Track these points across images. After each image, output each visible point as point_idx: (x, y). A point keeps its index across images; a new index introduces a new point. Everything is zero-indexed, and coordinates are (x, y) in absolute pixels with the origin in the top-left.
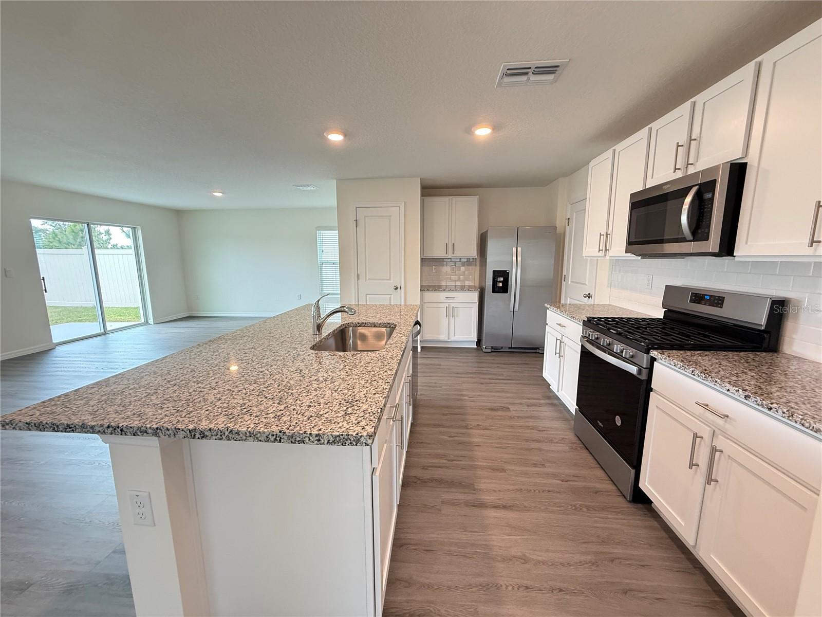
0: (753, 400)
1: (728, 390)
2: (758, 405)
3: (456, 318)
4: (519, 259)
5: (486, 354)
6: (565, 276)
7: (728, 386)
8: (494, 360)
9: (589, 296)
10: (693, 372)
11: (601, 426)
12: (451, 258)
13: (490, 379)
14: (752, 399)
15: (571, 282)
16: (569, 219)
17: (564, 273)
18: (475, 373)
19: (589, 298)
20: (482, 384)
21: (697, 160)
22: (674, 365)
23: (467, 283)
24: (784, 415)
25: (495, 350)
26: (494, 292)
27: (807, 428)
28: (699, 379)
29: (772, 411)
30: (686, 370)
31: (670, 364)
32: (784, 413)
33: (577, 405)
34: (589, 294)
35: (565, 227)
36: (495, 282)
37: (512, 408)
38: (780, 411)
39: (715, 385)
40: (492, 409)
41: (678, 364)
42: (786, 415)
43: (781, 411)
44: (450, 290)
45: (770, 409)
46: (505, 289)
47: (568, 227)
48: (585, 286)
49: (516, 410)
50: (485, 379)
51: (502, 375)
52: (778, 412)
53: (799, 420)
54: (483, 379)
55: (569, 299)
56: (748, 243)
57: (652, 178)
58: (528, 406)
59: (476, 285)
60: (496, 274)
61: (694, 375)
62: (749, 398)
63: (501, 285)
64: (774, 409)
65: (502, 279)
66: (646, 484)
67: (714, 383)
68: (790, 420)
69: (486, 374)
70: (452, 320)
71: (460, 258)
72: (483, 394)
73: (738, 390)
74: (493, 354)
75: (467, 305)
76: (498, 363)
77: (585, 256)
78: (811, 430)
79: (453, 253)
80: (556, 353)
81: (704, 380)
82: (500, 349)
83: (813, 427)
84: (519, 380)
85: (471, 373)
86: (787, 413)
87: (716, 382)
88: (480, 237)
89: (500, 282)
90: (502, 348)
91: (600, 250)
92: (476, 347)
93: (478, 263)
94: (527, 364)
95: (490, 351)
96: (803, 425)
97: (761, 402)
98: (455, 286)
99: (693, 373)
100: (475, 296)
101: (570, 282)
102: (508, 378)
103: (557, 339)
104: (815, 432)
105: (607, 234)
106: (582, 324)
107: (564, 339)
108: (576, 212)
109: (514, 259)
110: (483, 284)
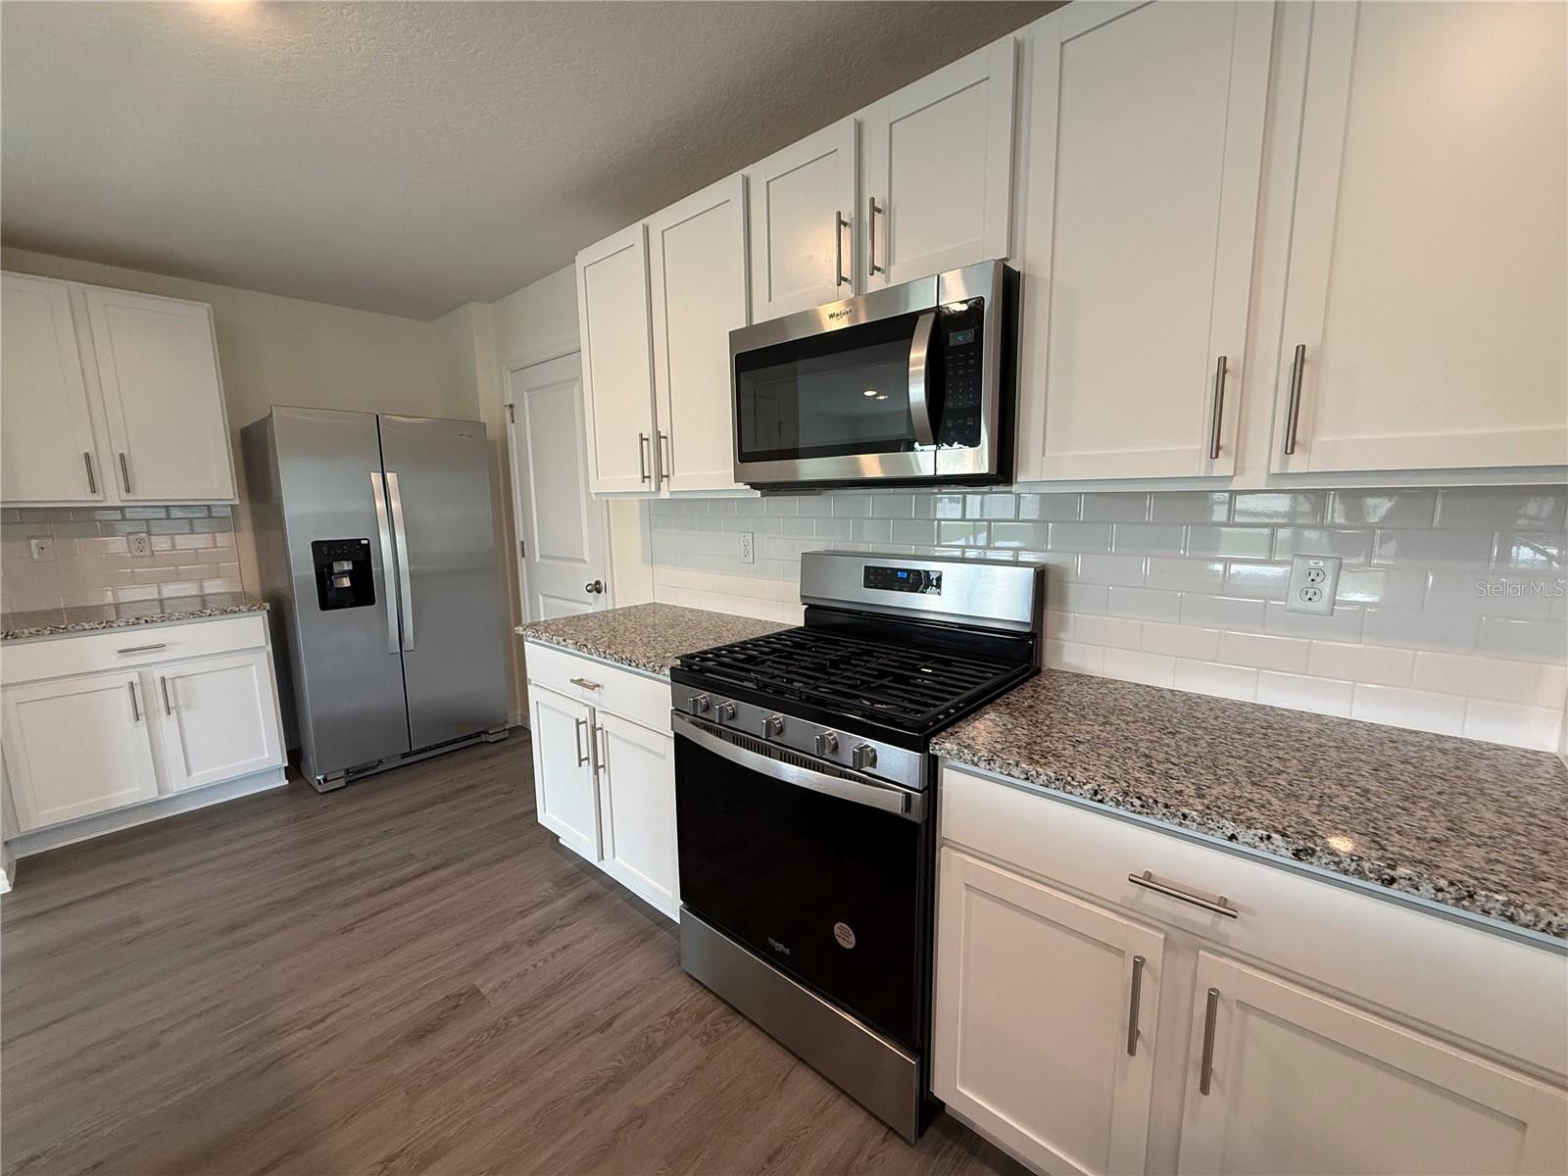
0: (1324, 861)
1: (1232, 837)
2: (1346, 872)
3: (184, 715)
4: (396, 505)
5: (330, 799)
6: (522, 543)
7: (1230, 828)
8: (362, 810)
9: (597, 588)
10: (1096, 793)
11: (782, 953)
12: (122, 509)
13: (369, 895)
14: (1320, 858)
15: (541, 557)
16: (511, 406)
17: (520, 536)
18: (308, 891)
19: (599, 591)
20: (347, 930)
21: (889, 260)
22: (1023, 776)
23: (213, 587)
24: (1440, 895)
25: (359, 776)
26: (326, 604)
27: (1527, 926)
28: (1121, 811)
29: (1395, 885)
30: (1069, 788)
31: (1009, 775)
32: (1441, 890)
33: (682, 898)
34: (598, 583)
35: (506, 426)
36: (324, 575)
37: (486, 983)
38: (1426, 888)
39: (1181, 824)
40: (419, 1035)
41: (1038, 775)
42: (1448, 896)
43: (1430, 887)
44: (135, 623)
45: (1392, 881)
46: (363, 591)
47: (513, 425)
48: (581, 565)
49: (504, 985)
50: (357, 900)
51: (411, 857)
52: (1418, 889)
53: (1498, 905)
54: (345, 905)
55: (541, 598)
56: (1047, 454)
57: (770, 300)
58: (531, 943)
59: (247, 589)
60: (326, 553)
61: (1101, 801)
62: (1311, 855)
63: (346, 582)
64: (1402, 881)
65: (347, 566)
66: (958, 1088)
67: (1177, 820)
68: (1464, 908)
69: (351, 878)
70: (167, 726)
71: (167, 507)
72: (364, 975)
73: (1269, 837)
74: (354, 789)
75: (228, 662)
76: (382, 820)
77: (596, 494)
78: (1543, 931)
79: (128, 490)
80: (581, 761)
81: (1139, 813)
82: (373, 767)
83: (1550, 924)
84: (466, 856)
85: (293, 901)
86: (1451, 889)
87: (1185, 816)
88: (238, 443)
89: (343, 574)
90: (380, 762)
91: (644, 477)
92: (287, 782)
93: (245, 521)
94: (468, 788)
95: (342, 783)
96: (1511, 919)
97: (1354, 864)
98: (161, 601)
99: (1099, 797)
100: (254, 628)
101: (538, 559)
102: (434, 860)
103: (578, 724)
104: (1555, 934)
105: (659, 437)
106: (669, 680)
107: (600, 719)
108: (528, 391)
109: (380, 505)
110: (279, 584)
